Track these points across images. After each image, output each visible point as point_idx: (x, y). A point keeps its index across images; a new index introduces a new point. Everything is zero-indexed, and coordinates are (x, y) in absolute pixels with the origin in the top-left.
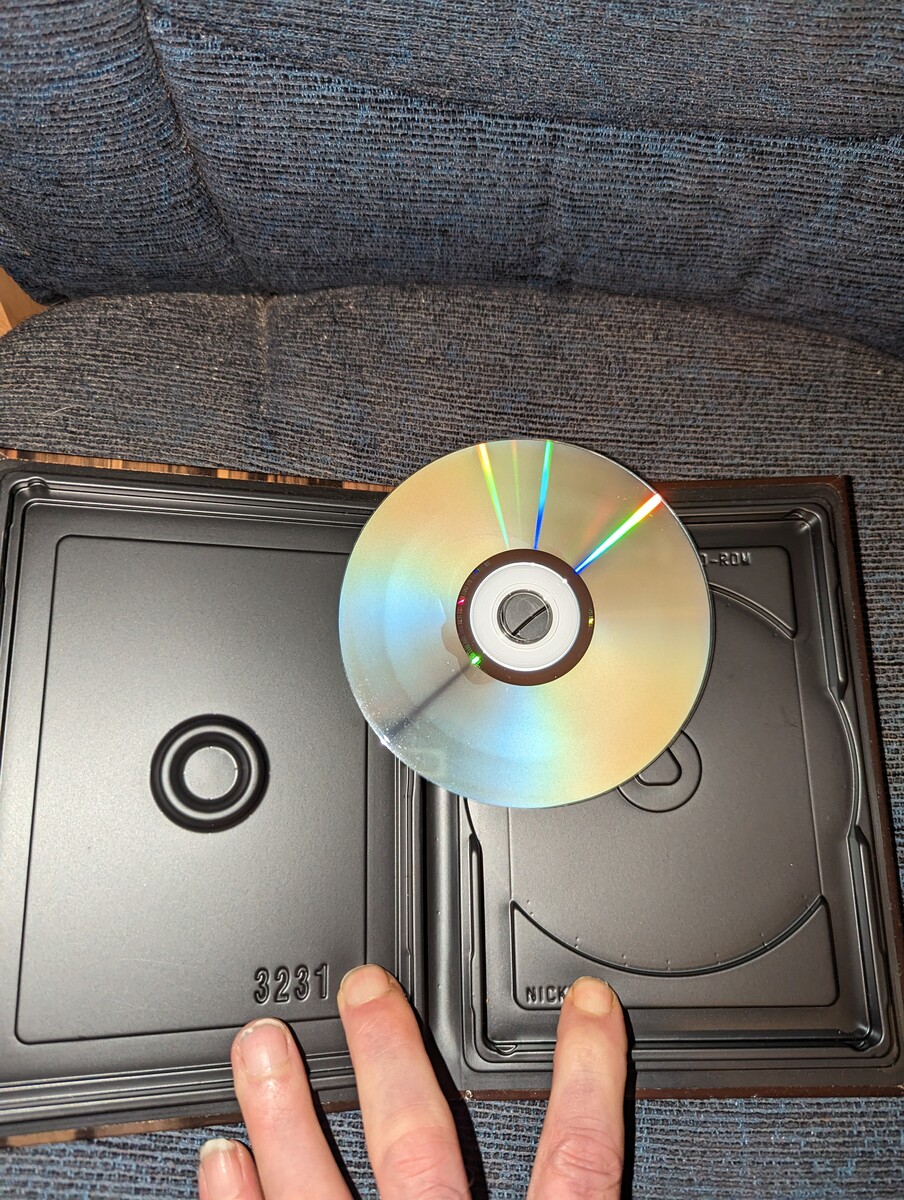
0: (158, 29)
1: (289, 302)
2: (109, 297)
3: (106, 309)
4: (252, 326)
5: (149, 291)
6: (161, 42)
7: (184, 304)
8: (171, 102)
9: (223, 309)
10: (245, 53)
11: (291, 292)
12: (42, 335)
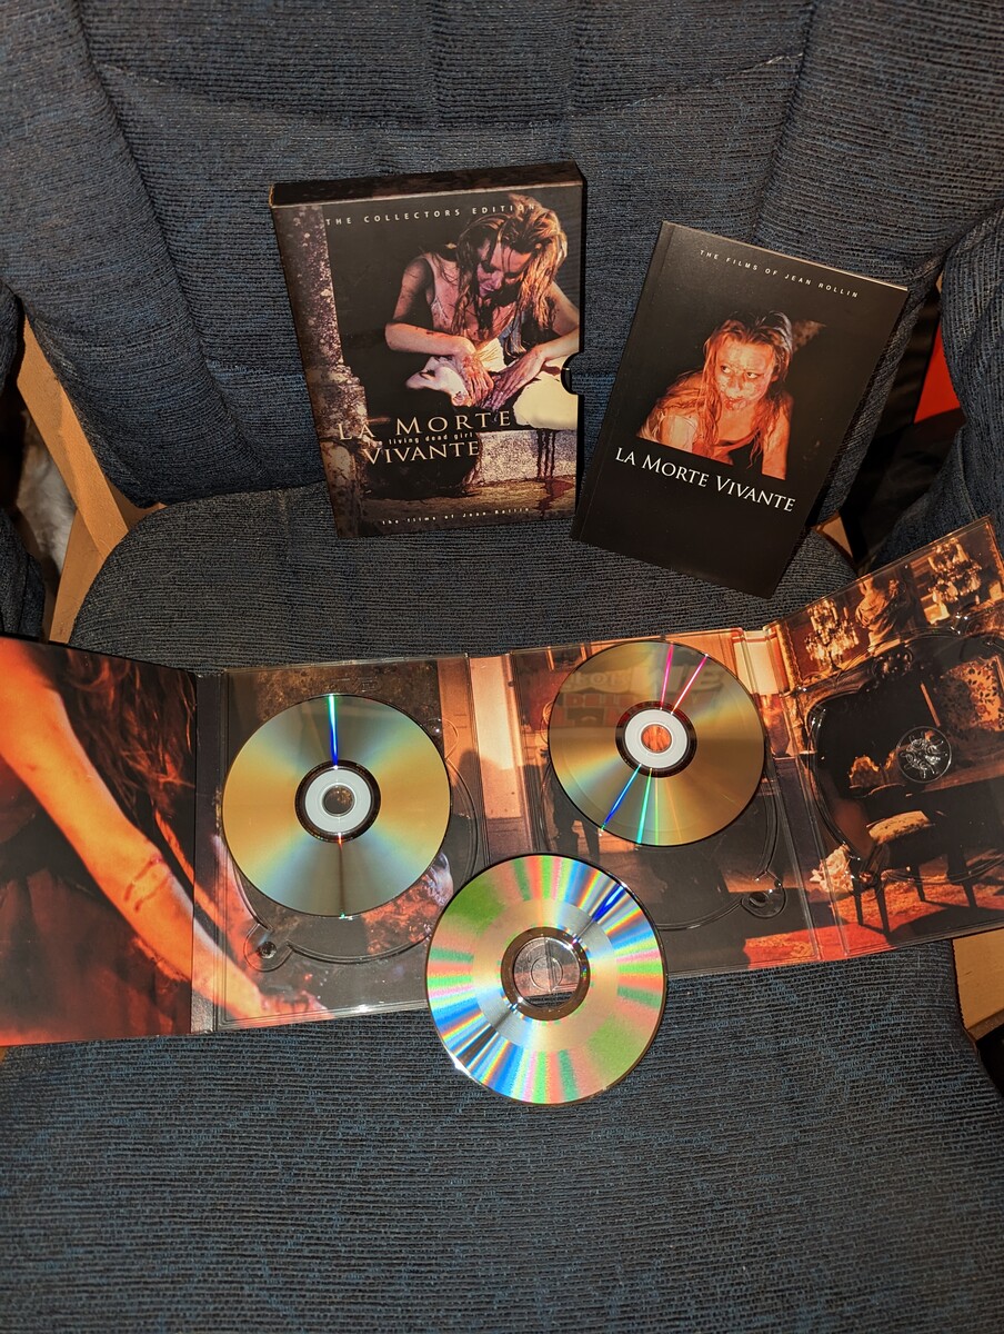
0: (212, 366)
1: (298, 492)
2: (188, 502)
3: (188, 510)
4: (277, 510)
5: (212, 496)
6: (214, 372)
7: (234, 501)
8: (222, 399)
9: (258, 501)
10: (259, 371)
11: (298, 486)
12: (153, 530)
